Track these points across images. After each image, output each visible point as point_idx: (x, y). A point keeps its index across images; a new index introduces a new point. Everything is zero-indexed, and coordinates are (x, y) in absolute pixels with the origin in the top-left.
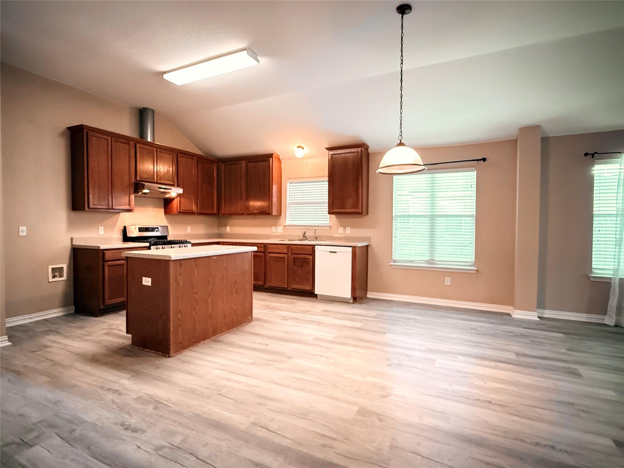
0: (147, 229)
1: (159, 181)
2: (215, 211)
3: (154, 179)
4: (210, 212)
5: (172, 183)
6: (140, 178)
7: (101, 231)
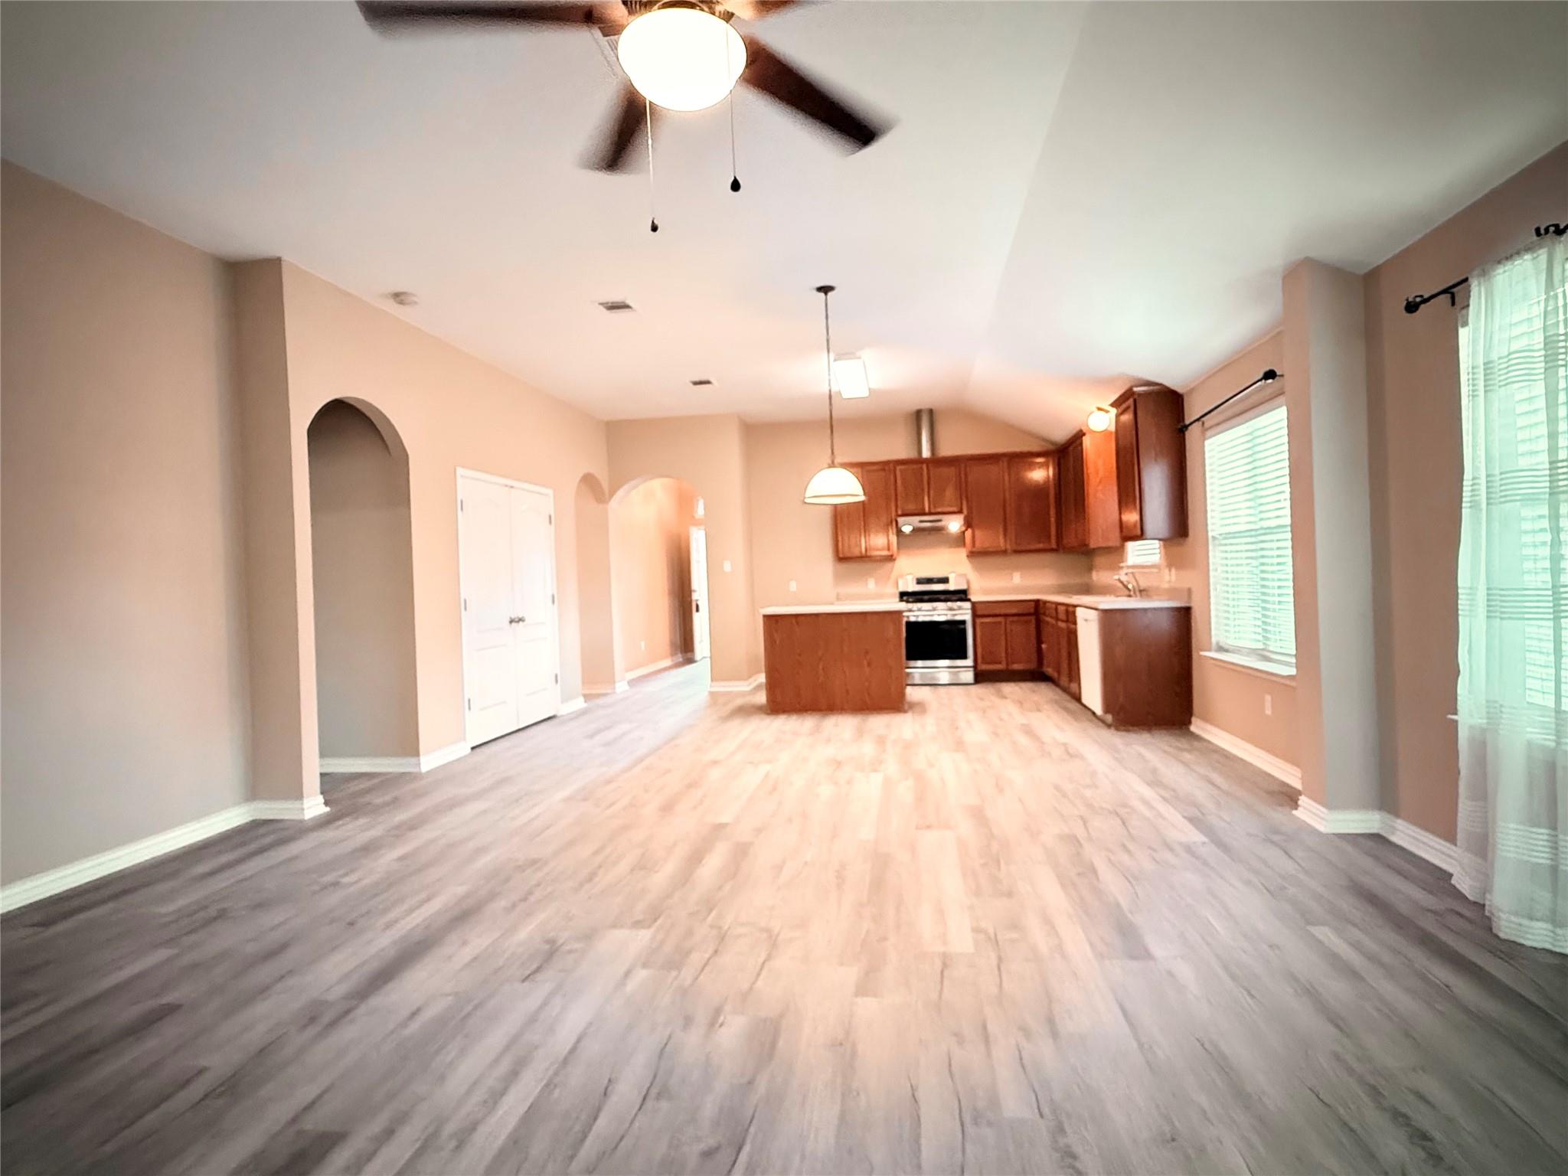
0: (930, 581)
1: (933, 511)
2: (1054, 546)
3: (924, 509)
4: (1041, 546)
5: (954, 509)
6: (903, 511)
7: (871, 584)
